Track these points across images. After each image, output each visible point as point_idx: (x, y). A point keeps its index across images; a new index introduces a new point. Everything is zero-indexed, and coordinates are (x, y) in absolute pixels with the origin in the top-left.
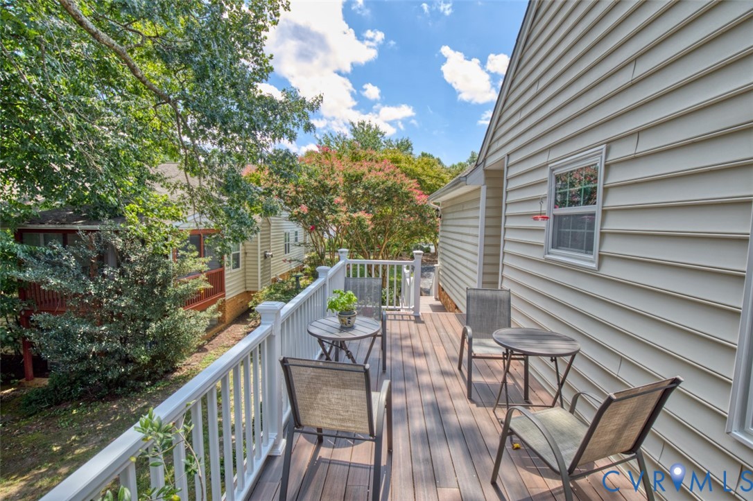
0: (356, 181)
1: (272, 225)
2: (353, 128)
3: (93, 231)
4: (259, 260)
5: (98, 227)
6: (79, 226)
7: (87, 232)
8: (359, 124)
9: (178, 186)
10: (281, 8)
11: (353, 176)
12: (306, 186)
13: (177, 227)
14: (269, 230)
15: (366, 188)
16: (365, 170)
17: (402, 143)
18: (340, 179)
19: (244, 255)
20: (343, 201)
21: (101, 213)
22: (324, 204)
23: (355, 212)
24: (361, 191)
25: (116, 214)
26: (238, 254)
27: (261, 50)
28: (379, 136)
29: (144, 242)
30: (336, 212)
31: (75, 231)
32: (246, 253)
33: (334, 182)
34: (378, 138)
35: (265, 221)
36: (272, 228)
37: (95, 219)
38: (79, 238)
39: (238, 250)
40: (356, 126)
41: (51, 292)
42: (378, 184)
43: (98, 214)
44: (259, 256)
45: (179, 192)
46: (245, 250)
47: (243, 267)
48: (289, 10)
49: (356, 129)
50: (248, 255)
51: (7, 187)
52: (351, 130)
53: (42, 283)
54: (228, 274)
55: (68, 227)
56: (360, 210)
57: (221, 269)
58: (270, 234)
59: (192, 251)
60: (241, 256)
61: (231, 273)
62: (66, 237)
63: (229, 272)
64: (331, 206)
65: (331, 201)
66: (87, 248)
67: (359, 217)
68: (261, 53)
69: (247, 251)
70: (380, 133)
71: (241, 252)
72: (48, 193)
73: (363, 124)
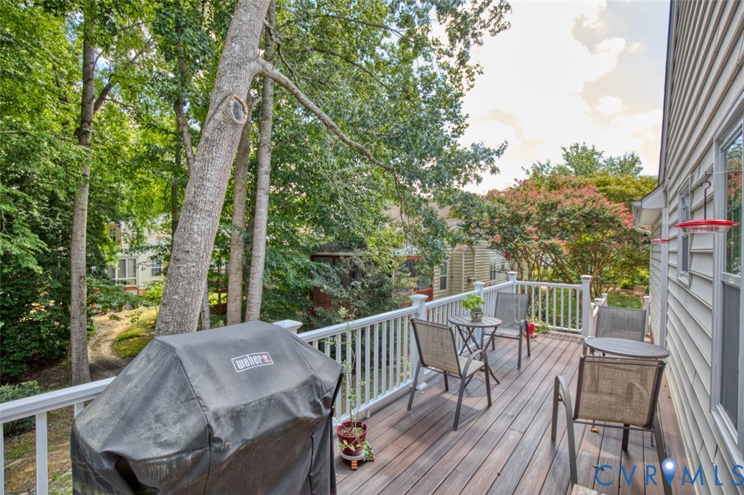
0: (551, 209)
1: (476, 253)
2: (565, 153)
3: (349, 257)
4: (463, 283)
5: (350, 254)
6: (341, 253)
7: (346, 257)
8: (571, 148)
9: (398, 225)
10: (476, 74)
11: (548, 205)
12: (501, 217)
13: (398, 253)
14: (473, 258)
15: (561, 216)
16: (562, 197)
17: (625, 159)
18: (533, 209)
19: (450, 279)
20: (534, 229)
21: (353, 244)
22: (517, 233)
23: (549, 239)
24: (555, 219)
25: (362, 245)
26: (446, 277)
27: (459, 112)
28: (595, 156)
29: (376, 264)
30: (528, 239)
31: (339, 257)
32: (452, 277)
33: (527, 212)
34: (594, 159)
35: (469, 249)
36: (476, 255)
37: (350, 248)
38: (341, 261)
39: (446, 274)
40: (568, 150)
41: (324, 294)
42: (574, 211)
43: (351, 245)
44: (463, 280)
45: (398, 229)
46: (451, 274)
47: (449, 289)
48: (482, 73)
49: (568, 153)
50: (454, 279)
51: (308, 229)
52: (563, 156)
53: (320, 288)
54: (436, 294)
55: (336, 254)
56: (554, 236)
57: (430, 289)
58: (474, 261)
59: (405, 272)
60: (447, 279)
61: (439, 293)
62: (334, 260)
63: (437, 292)
64: (523, 235)
65: (523, 230)
66: (345, 267)
67: (551, 244)
68: (458, 115)
69: (453, 275)
70: (597, 154)
71: (447, 276)
72: (327, 233)
73: (577, 147)
